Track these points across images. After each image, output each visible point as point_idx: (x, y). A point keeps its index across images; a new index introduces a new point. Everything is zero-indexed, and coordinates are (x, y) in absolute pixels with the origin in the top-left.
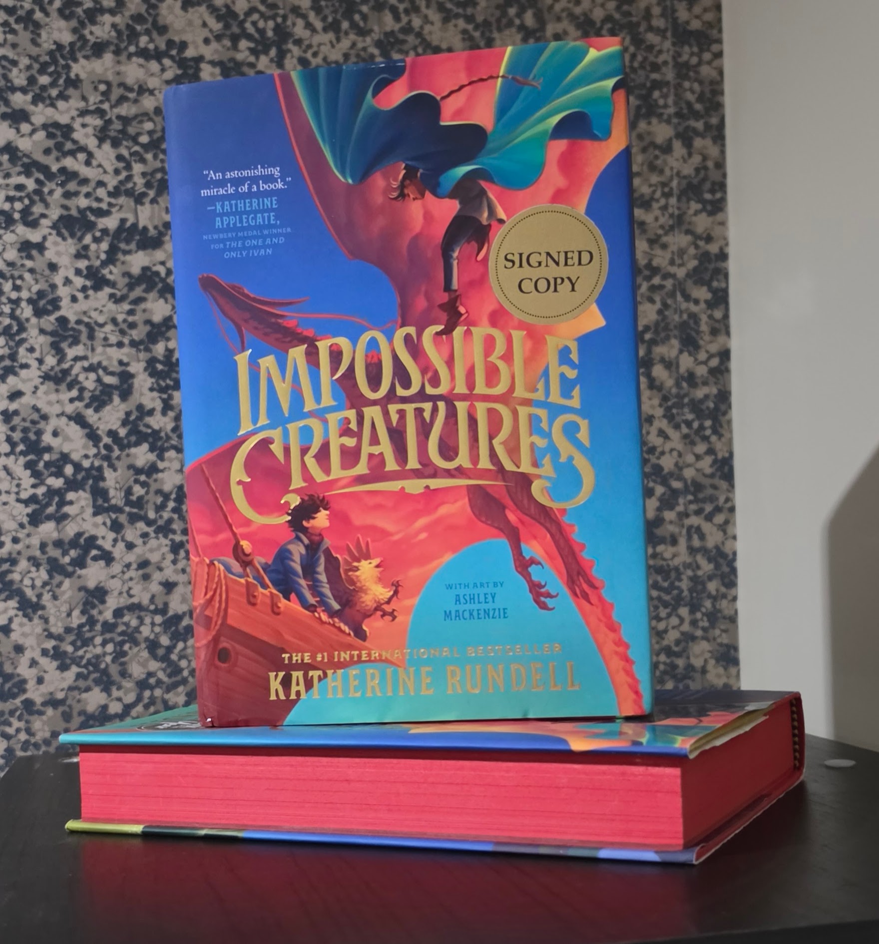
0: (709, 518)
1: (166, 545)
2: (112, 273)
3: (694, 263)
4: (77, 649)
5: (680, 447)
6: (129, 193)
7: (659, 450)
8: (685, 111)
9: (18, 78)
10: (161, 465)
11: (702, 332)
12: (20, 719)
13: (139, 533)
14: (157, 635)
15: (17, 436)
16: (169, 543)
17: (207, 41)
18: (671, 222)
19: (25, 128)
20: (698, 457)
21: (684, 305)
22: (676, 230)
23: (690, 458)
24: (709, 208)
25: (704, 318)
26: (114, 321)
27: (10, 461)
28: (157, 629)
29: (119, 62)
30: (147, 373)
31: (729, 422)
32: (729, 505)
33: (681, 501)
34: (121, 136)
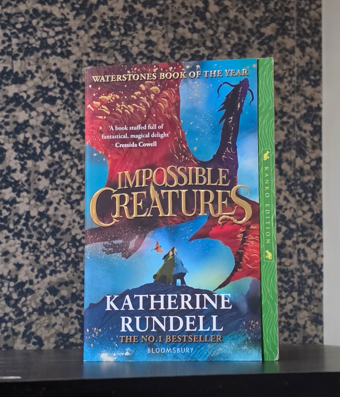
0: (309, 245)
1: (19, 244)
3: (305, 111)
5: (295, 206)
6: (9, 54)
7: (284, 207)
8: (302, 33)
10: (18, 200)
11: (308, 147)
13: (4, 236)
14: (11, 293)
16: (20, 242)
18: (293, 89)
20: (304, 213)
21: (299, 133)
22: (296, 94)
23: (300, 213)
24: (313, 83)
25: (309, 140)
28: (11, 289)
30: (13, 150)
31: (321, 195)
32: (319, 239)
33: (295, 235)
34: (6, 23)
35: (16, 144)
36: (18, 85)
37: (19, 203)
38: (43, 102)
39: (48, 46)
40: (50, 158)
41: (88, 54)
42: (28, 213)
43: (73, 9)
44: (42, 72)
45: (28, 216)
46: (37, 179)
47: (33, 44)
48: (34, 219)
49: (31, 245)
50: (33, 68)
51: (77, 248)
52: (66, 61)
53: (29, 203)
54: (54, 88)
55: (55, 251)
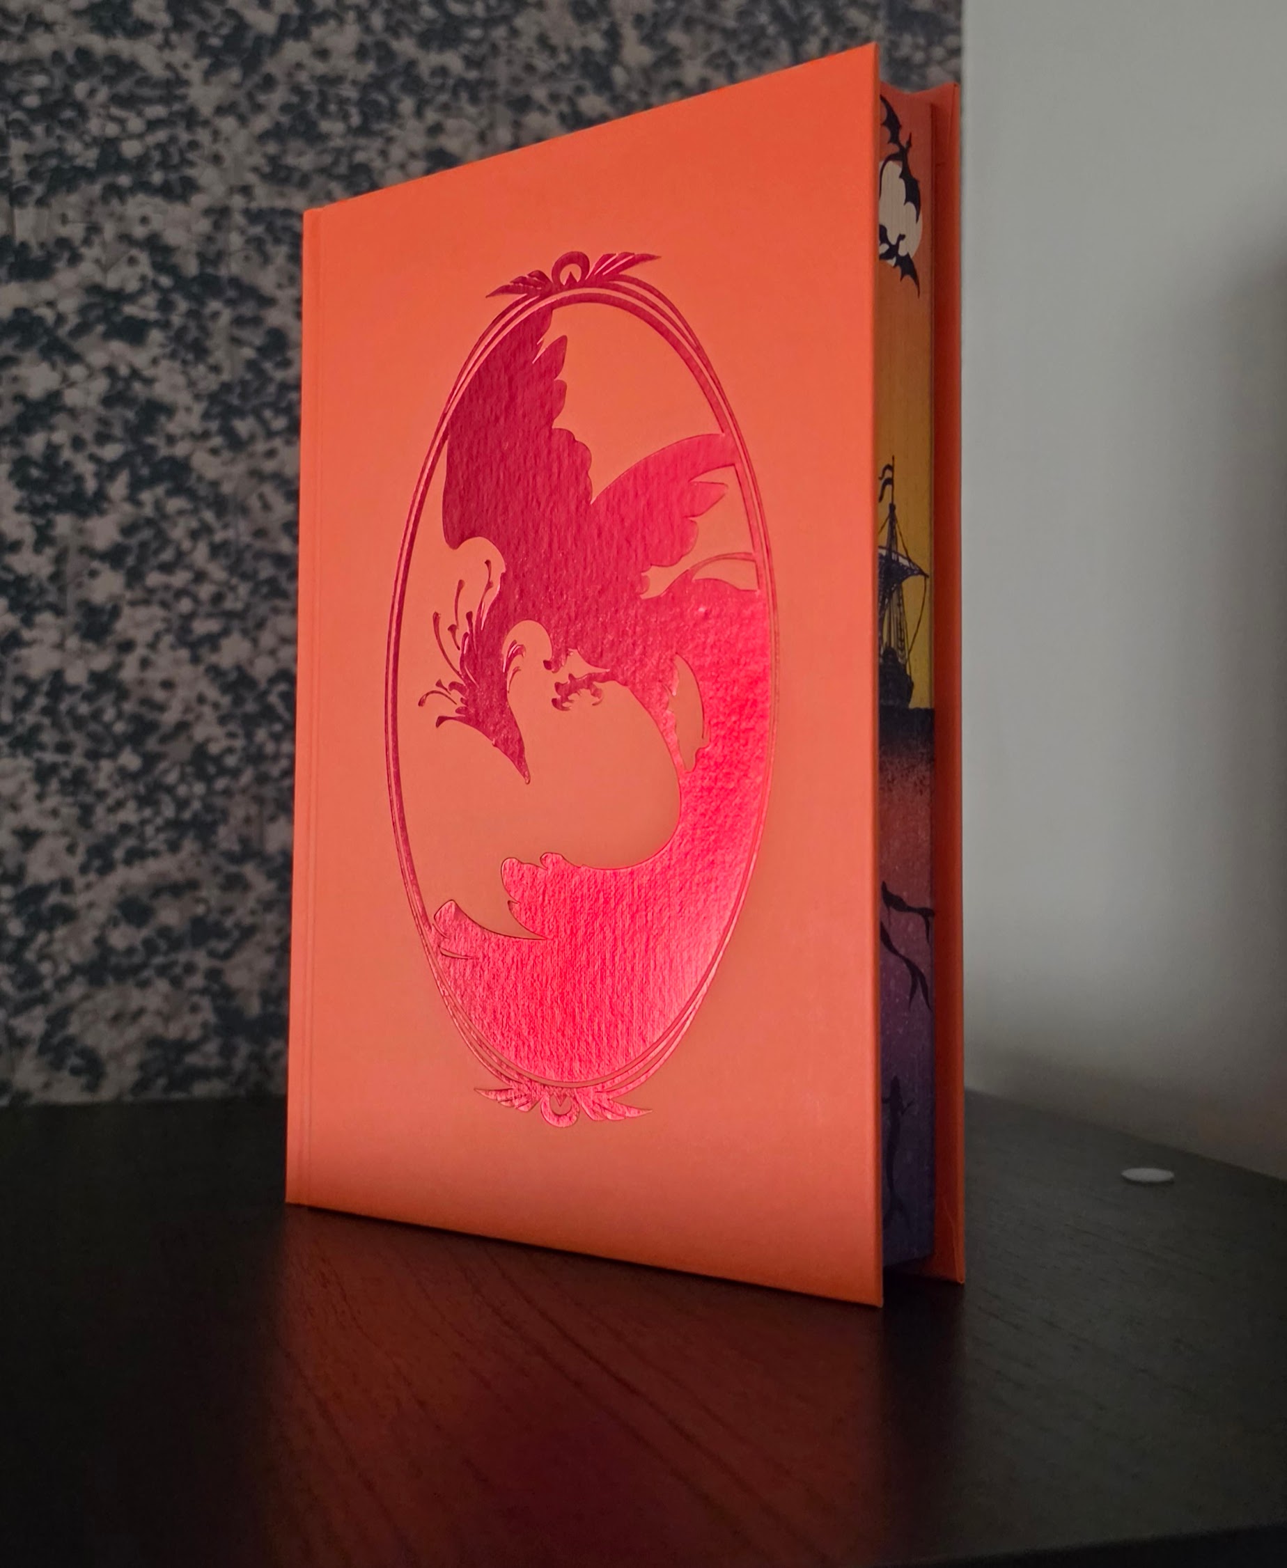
1: (28, 769)
10: (27, 634)
30: (12, 483)
35: (20, 466)
36: (29, 283)
37: (29, 644)
38: (107, 336)
39: (121, 164)
40: (128, 508)
41: (246, 190)
42: (58, 675)
43: (202, 49)
44: (104, 245)
45: (58, 684)
46: (86, 572)
47: (77, 157)
48: (78, 696)
49: (66, 773)
50: (75, 231)
51: (209, 780)
52: (178, 210)
53: (60, 646)
54: (141, 292)
55: (142, 789)
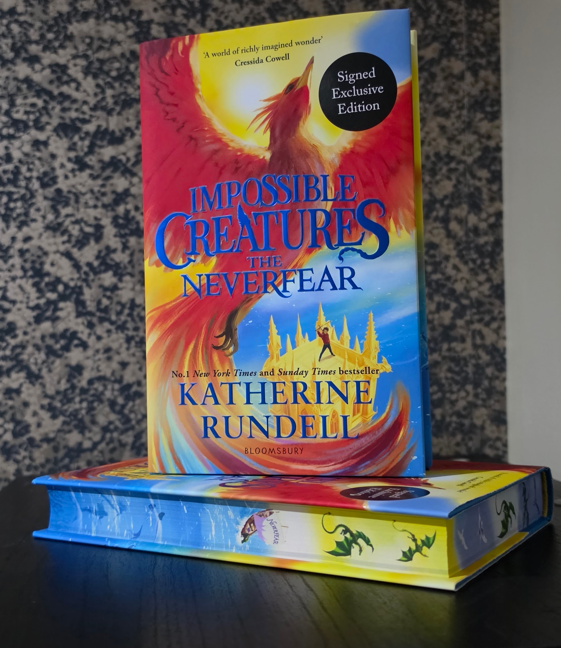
0: (487, 325)
2: (92, 160)
3: (479, 154)
4: (63, 405)
5: (468, 276)
6: (104, 108)
7: (453, 278)
8: (474, 53)
9: (34, 35)
10: (120, 285)
11: (485, 200)
12: (26, 450)
13: (105, 329)
14: (116, 397)
15: (28, 265)
16: (125, 336)
17: (155, 10)
18: (463, 126)
19: (37, 67)
20: (480, 284)
21: (471, 182)
22: (467, 132)
23: (474, 284)
24: (489, 117)
25: (485, 190)
26: (92, 191)
27: (23, 282)
28: (116, 393)
29: (98, 24)
31: (502, 260)
32: (501, 316)
33: (468, 313)
34: (99, 72)
35: (115, 219)
36: (116, 146)
42: (133, 301)
47: (132, 94)
49: (137, 339)
50: (132, 124)
53: (133, 289)
